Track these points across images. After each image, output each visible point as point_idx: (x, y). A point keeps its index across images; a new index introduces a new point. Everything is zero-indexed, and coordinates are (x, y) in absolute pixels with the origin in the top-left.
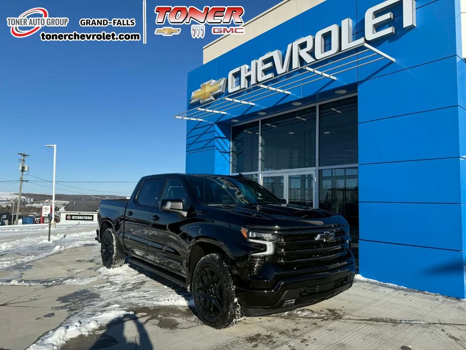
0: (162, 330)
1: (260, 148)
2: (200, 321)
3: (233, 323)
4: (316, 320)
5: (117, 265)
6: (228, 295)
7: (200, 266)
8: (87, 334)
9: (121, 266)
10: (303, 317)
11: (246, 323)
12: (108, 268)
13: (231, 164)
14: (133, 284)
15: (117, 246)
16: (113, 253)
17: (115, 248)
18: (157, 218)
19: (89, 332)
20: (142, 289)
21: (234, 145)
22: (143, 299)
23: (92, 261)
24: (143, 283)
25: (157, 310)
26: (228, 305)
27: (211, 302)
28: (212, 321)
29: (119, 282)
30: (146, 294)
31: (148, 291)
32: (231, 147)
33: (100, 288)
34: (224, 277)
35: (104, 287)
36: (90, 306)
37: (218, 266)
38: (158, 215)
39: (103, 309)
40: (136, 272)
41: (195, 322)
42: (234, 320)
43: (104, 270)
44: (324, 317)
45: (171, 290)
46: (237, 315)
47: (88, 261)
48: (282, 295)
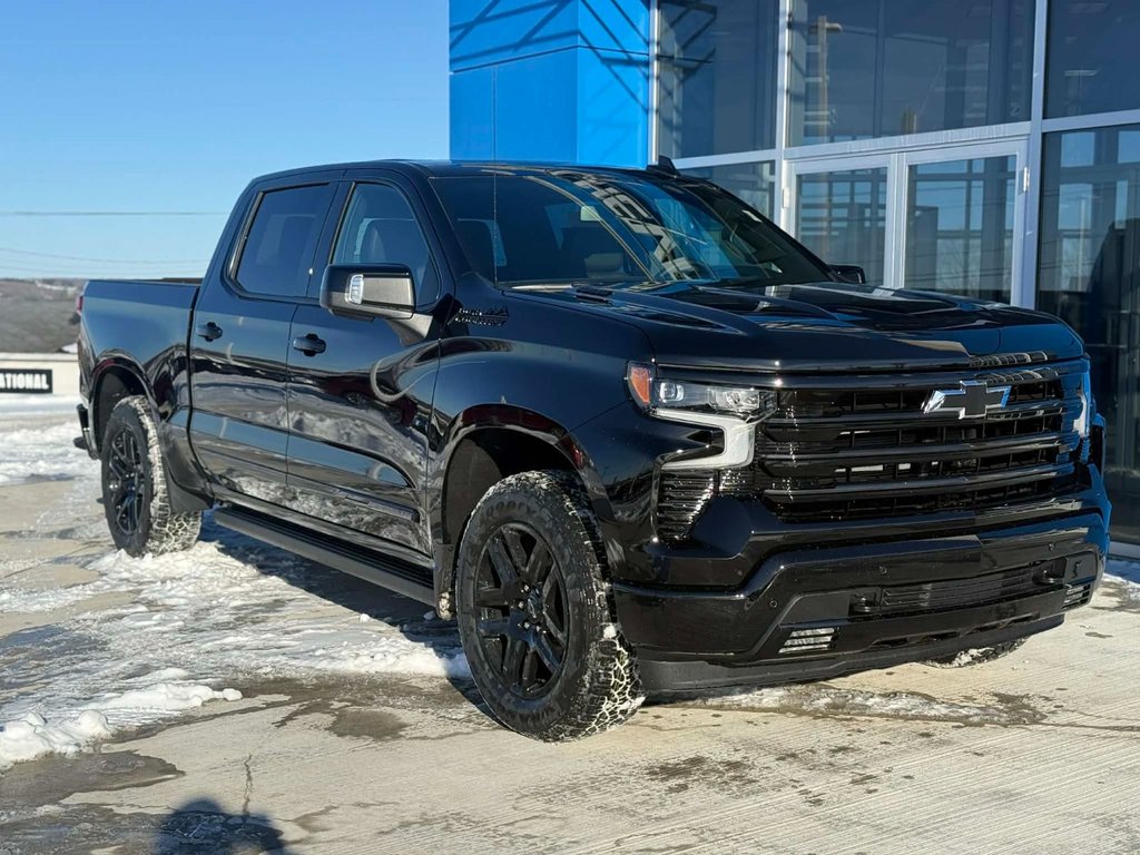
0: (347, 743)
1: (785, 39)
2: (487, 720)
3: (603, 715)
4: (934, 723)
5: (171, 543)
6: (581, 614)
7: (482, 522)
8: (71, 750)
9: (186, 547)
10: (887, 716)
11: (660, 729)
12: (133, 555)
13: (654, 119)
14: (238, 608)
15: (164, 467)
16: (152, 497)
17: (158, 473)
18: (314, 346)
19: (78, 745)
20: (270, 625)
21: (671, 23)
22: (276, 655)
23: (64, 534)
24: (277, 605)
25: (329, 687)
26: (582, 648)
27: (526, 645)
28: (526, 712)
29: (182, 601)
30: (285, 641)
31: (298, 631)
32: (656, 36)
33: (110, 619)
34: (567, 552)
35: (121, 617)
36: (74, 675)
37: (546, 514)
38: (321, 333)
39: (124, 683)
40: (250, 570)
41: (470, 721)
42: (606, 706)
43: (118, 563)
44: (967, 717)
45: (384, 627)
46: (616, 686)
47: (50, 535)
48: (778, 612)
